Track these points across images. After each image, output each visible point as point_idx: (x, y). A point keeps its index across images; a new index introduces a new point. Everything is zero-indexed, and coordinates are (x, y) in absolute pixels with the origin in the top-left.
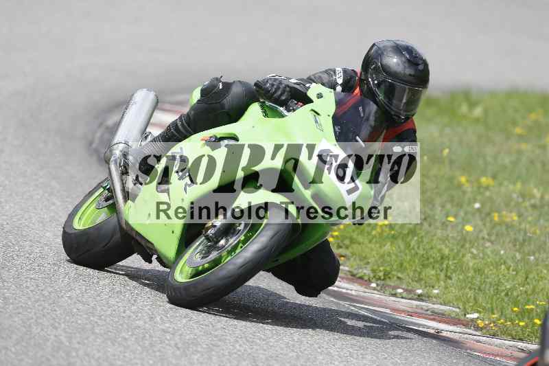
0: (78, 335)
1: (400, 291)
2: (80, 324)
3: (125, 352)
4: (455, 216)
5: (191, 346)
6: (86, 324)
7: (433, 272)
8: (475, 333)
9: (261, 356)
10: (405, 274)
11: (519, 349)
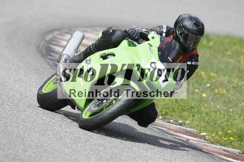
0: (28, 131)
1: (172, 121)
2: (29, 127)
3: (48, 140)
4: (198, 89)
5: (78, 139)
6: (32, 127)
7: (187, 113)
8: (204, 141)
9: (109, 146)
10: (174, 113)
11: (223, 150)
